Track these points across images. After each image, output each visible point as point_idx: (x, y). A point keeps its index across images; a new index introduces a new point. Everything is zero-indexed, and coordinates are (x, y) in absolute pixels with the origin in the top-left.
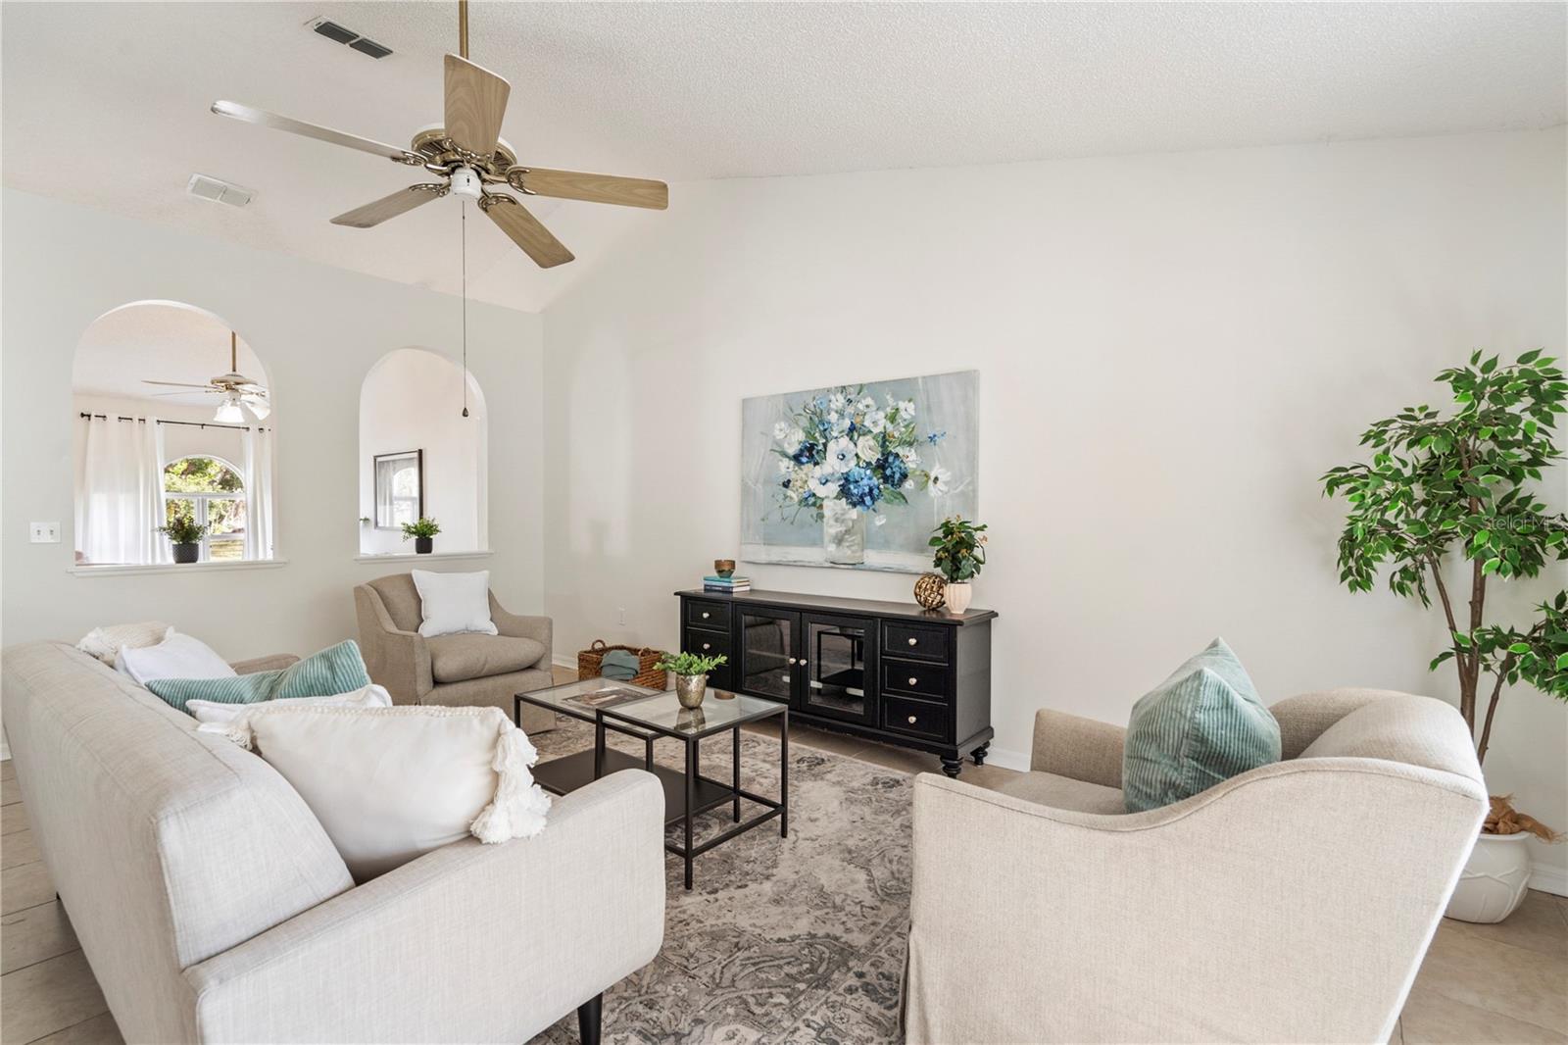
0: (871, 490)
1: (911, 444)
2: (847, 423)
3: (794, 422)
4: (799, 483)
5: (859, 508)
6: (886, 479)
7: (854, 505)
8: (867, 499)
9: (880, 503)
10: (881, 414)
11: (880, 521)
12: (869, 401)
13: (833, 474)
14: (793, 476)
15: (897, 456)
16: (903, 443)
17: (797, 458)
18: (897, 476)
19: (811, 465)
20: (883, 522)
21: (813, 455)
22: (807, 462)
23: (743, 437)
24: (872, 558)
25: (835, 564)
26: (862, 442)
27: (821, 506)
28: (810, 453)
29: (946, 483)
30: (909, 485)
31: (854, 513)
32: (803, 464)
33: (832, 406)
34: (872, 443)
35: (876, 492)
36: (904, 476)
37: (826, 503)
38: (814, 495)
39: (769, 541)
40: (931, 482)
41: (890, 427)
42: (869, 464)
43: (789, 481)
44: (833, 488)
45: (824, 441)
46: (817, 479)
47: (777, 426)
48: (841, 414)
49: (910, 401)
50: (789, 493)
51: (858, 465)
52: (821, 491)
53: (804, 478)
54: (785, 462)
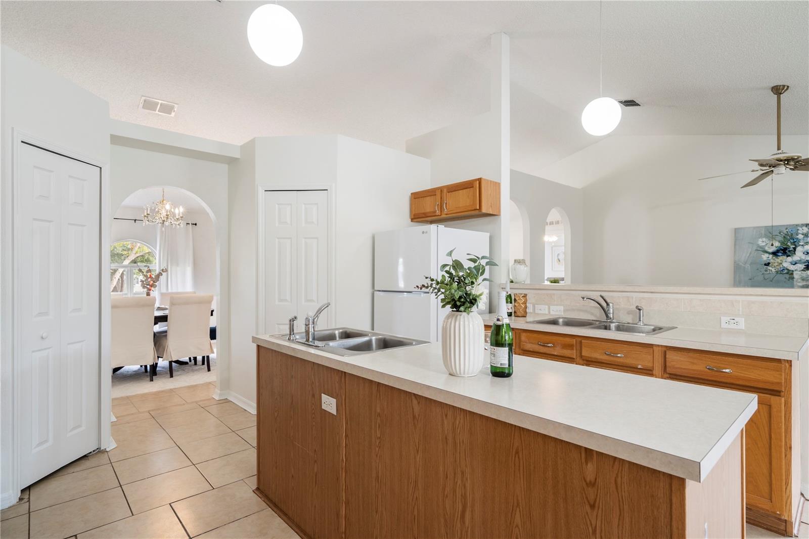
3: (773, 238)
4: (776, 264)
13: (800, 260)
14: (772, 261)
17: (775, 254)
19: (785, 257)
21: (786, 253)
22: (782, 255)
23: (735, 245)
27: (792, 274)
28: (784, 251)
32: (779, 256)
33: (799, 231)
37: (795, 273)
38: (787, 269)
43: (769, 263)
44: (801, 266)
45: (794, 246)
46: (789, 263)
47: (760, 240)
50: (769, 268)
52: (792, 268)
53: (780, 262)
54: (767, 255)
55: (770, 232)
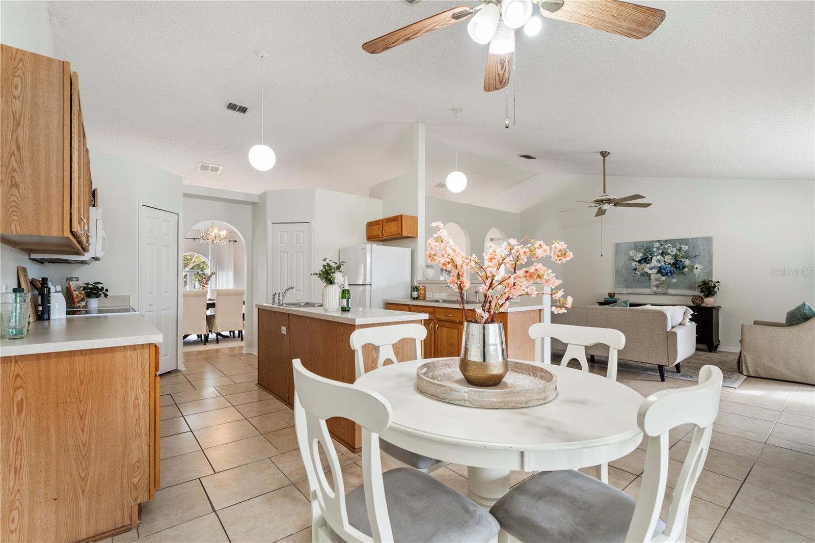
0: (670, 271)
1: (686, 258)
2: (661, 251)
3: (638, 250)
4: (640, 269)
5: (666, 277)
6: (676, 268)
7: (664, 276)
8: (669, 274)
9: (674, 275)
10: (674, 249)
11: (674, 280)
12: (669, 245)
13: (655, 267)
14: (638, 267)
15: (681, 261)
16: (683, 257)
17: (640, 262)
18: (681, 267)
19: (646, 264)
20: (676, 280)
21: (646, 261)
22: (644, 263)
23: (616, 255)
24: (671, 291)
25: (655, 294)
26: (666, 257)
27: (650, 276)
28: (645, 260)
29: (700, 269)
30: (686, 270)
31: (664, 278)
32: (642, 263)
33: (654, 246)
34: (671, 257)
35: (673, 272)
36: (684, 267)
37: (651, 275)
38: (647, 273)
39: (627, 287)
40: (695, 269)
41: (678, 253)
42: (669, 264)
43: (636, 269)
44: (655, 271)
45: (651, 256)
46: (646, 268)
47: (631, 252)
48: (658, 249)
49: (686, 245)
50: (636, 272)
51: (665, 264)
52: (650, 272)
53: (643, 268)
54: (635, 263)
55: (637, 246)
